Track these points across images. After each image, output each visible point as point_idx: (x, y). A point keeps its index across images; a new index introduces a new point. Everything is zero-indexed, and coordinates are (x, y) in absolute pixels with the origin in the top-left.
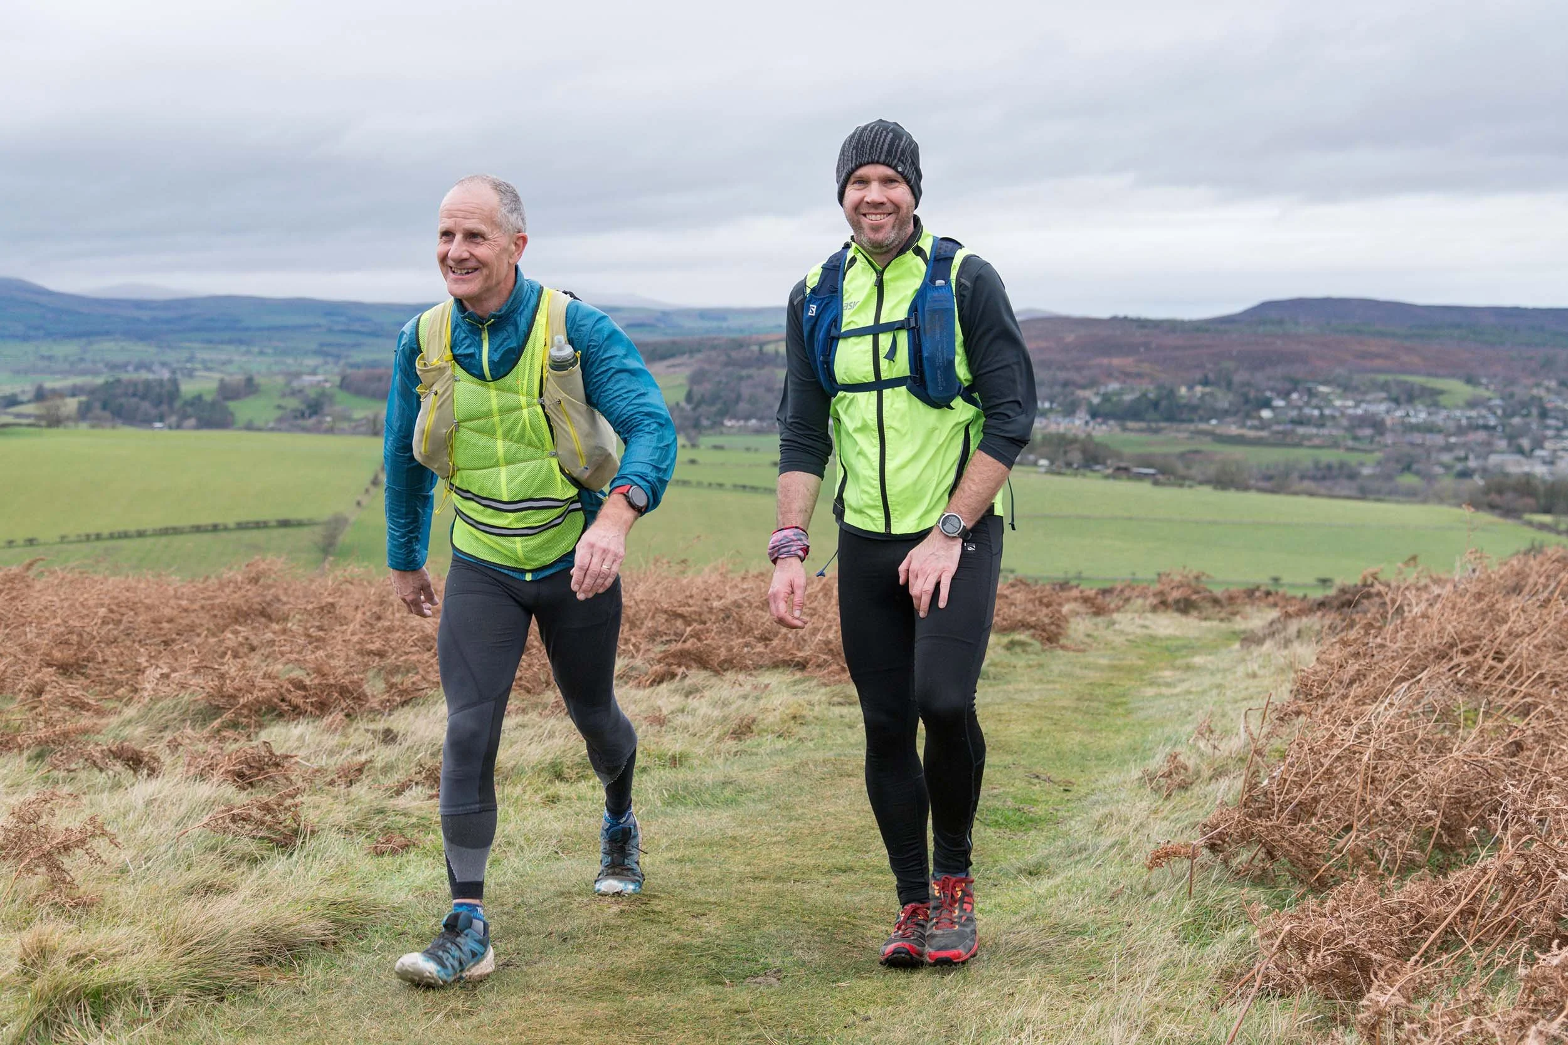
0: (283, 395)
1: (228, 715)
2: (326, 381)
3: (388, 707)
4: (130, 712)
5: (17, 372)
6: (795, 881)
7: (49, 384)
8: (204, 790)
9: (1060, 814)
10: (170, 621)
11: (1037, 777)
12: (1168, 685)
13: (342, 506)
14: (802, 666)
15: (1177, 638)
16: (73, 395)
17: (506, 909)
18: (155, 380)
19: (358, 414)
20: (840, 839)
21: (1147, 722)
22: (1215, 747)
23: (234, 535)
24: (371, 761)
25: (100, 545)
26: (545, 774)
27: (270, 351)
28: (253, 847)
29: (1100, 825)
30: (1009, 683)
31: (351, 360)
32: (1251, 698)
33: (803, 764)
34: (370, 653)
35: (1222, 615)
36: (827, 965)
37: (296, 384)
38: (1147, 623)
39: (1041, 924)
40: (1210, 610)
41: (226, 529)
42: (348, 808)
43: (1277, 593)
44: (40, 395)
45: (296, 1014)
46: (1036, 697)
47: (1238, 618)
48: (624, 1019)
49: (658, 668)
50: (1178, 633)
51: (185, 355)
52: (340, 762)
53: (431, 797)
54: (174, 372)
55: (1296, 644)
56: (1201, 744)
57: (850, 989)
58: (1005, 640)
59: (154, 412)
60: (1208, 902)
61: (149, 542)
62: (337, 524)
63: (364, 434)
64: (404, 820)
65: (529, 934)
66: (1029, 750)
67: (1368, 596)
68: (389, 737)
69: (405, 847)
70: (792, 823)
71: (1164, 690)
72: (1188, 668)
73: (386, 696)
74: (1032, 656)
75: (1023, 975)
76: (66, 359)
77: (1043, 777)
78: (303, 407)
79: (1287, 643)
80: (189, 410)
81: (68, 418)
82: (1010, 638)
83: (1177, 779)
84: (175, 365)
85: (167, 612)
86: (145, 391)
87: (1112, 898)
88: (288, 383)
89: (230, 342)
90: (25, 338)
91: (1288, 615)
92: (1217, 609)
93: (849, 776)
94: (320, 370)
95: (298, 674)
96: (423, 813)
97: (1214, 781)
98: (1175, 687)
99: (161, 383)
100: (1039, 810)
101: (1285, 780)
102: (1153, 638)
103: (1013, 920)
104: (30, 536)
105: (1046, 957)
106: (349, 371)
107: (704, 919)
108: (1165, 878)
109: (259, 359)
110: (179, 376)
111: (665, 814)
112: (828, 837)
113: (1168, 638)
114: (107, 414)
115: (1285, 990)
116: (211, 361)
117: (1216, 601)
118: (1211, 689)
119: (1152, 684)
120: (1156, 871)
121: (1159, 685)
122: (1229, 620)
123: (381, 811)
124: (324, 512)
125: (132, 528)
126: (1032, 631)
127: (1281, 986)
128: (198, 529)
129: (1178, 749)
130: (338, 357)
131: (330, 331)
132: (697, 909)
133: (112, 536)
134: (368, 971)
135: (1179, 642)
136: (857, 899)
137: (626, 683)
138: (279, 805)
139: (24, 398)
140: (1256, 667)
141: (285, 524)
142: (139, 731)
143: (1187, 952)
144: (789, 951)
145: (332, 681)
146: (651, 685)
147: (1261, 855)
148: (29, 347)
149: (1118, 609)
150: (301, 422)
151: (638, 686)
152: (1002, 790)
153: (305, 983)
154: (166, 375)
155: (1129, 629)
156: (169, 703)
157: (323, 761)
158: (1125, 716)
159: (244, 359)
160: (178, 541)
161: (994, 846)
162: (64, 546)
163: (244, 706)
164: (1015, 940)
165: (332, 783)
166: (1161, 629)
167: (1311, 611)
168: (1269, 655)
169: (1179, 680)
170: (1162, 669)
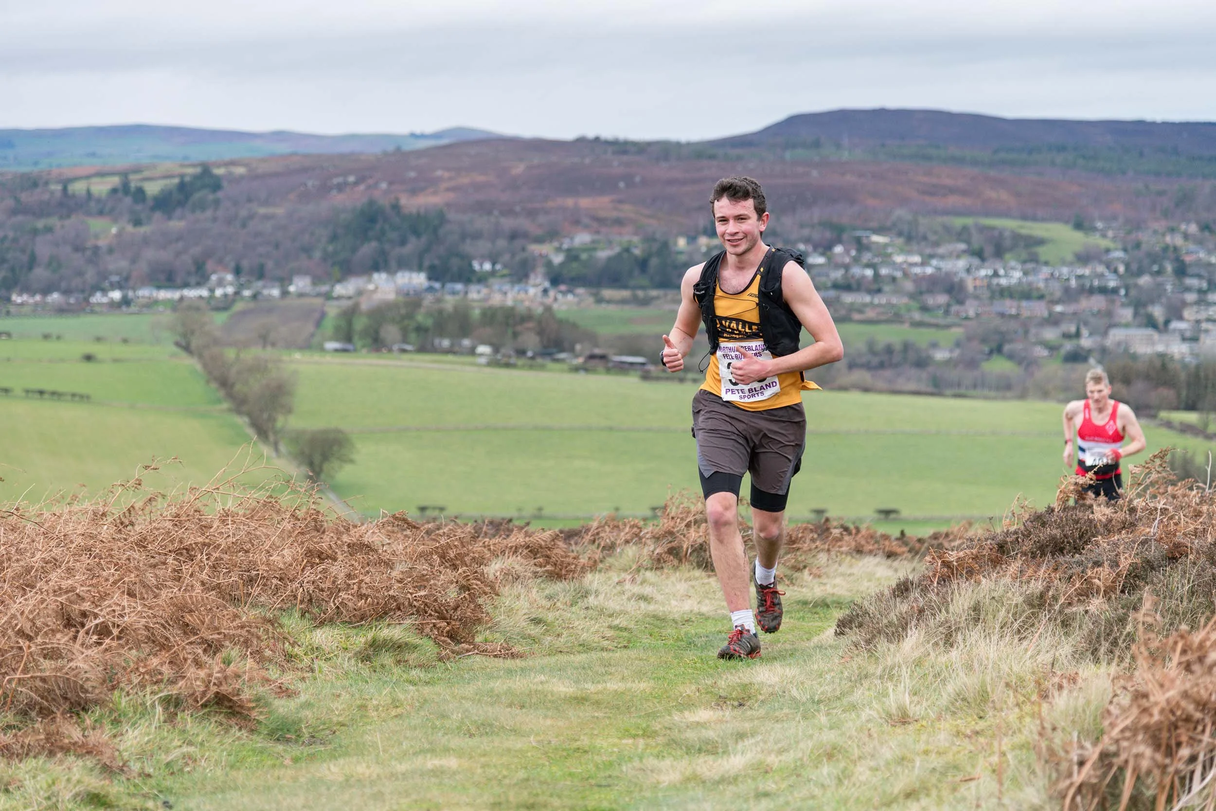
12: (710, 748)
38: (647, 590)
43: (858, 530)
50: (704, 609)
55: (972, 636)
58: (360, 639)
74: (415, 672)
79: (952, 634)
91: (948, 573)
98: (726, 753)
102: (659, 620)
118: (816, 763)
119: (672, 746)
121: (689, 750)
126: (418, 619)
149: (593, 566)
155: (613, 605)
166: (673, 603)
167: (996, 562)
168: (918, 663)
169: (732, 734)
170: (688, 704)
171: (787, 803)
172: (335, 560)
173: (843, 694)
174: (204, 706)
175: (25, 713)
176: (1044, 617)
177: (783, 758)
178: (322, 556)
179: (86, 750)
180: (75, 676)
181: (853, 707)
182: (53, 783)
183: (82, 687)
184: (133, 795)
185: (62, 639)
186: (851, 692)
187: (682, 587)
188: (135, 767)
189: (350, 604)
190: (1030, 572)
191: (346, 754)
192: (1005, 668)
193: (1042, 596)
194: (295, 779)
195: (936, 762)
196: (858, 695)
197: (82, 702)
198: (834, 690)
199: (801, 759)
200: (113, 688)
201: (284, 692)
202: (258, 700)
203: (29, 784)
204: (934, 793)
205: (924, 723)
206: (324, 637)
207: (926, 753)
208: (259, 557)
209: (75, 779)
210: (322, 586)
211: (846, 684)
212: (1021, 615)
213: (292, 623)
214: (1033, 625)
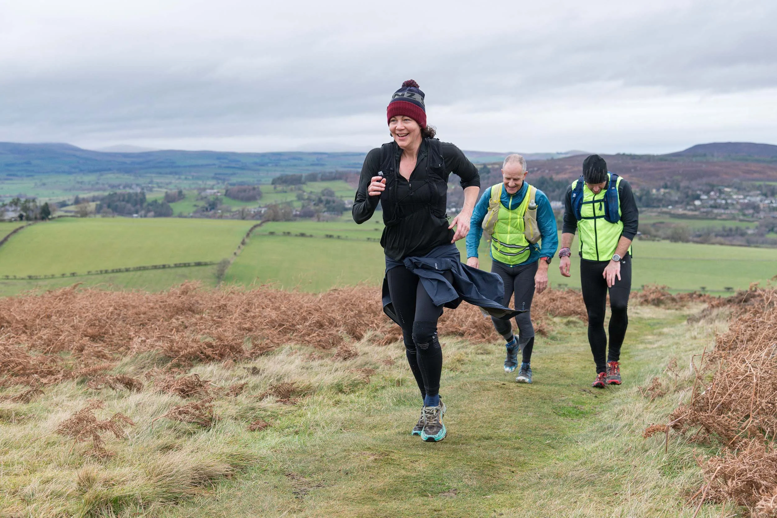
0: (197, 200)
1: (175, 361)
2: (218, 192)
3: (254, 356)
4: (127, 359)
5: (66, 190)
6: (462, 444)
7: (82, 196)
8: (165, 399)
9: (597, 410)
10: (144, 313)
11: (585, 391)
12: (650, 343)
13: (226, 255)
14: (462, 335)
15: (653, 319)
16: (93, 201)
17: (317, 458)
18: (133, 193)
19: (234, 209)
20: (485, 423)
21: (641, 362)
22: (677, 375)
23: (173, 271)
24: (247, 384)
25: (108, 276)
26: (333, 390)
27: (190, 178)
28: (189, 427)
29: (618, 415)
30: (568, 342)
31: (230, 182)
32: (694, 349)
33: (465, 384)
34: (245, 329)
35: (677, 307)
36: (480, 487)
37: (203, 194)
38: (638, 311)
39: (589, 466)
40: (670, 304)
41: (169, 267)
42: (237, 406)
43: (705, 295)
44: (77, 201)
45: (214, 511)
46: (582, 349)
47: (685, 308)
48: (378, 514)
49: (389, 336)
50: (654, 316)
51: (148, 180)
52: (231, 384)
53: (277, 402)
54: (143, 189)
55: (716, 322)
56: (669, 373)
57: (493, 499)
58: (565, 320)
59: (133, 209)
60: (676, 455)
61: (131, 274)
62: (225, 264)
63: (238, 219)
64: (264, 413)
65: (329, 471)
66: (579, 377)
67: (754, 296)
68: (255, 371)
69: (266, 426)
70: (460, 415)
71: (649, 346)
72: (660, 334)
73: (252, 351)
74: (579, 329)
75: (581, 492)
76: (89, 183)
77: (588, 391)
78: (207, 206)
79: (712, 321)
80: (151, 207)
81: (91, 213)
82: (568, 319)
83: (658, 391)
84: (143, 185)
85: (143, 309)
86: (128, 199)
87: (626, 453)
88: (200, 193)
89: (171, 173)
90: (70, 173)
91: (713, 307)
92: (674, 304)
93: (488, 390)
94: (215, 187)
95: (209, 340)
96: (274, 410)
97: (676, 392)
98: (654, 344)
99: (136, 194)
100: (586, 408)
101: (714, 392)
102: (641, 319)
103: (575, 464)
104: (73, 272)
105: (592, 483)
106: (230, 187)
107: (417, 463)
108: (653, 442)
109: (185, 182)
110: (145, 191)
111: (395, 410)
112: (478, 422)
113: (649, 319)
114: (110, 210)
115: (717, 500)
116: (161, 183)
117: (673, 300)
118: (673, 345)
119: (642, 342)
120: (648, 439)
121: (646, 343)
122: (681, 309)
123: (253, 409)
124: (218, 259)
125: (123, 267)
126: (579, 316)
127: (715, 498)
128: (155, 267)
129: (657, 376)
130: (224, 180)
131: (220, 167)
132: (414, 459)
133: (113, 271)
134: (249, 489)
135: (655, 321)
136: (494, 453)
137: (373, 343)
138: (203, 406)
139: (70, 203)
140: (696, 334)
141: (198, 264)
142: (131, 369)
143: (665, 480)
144: (460, 480)
145: (226, 343)
146: (385, 344)
147: (703, 431)
148: (71, 177)
150: (205, 213)
151: (379, 345)
152: (566, 397)
153: (218, 495)
154: (139, 190)
156: (146, 354)
157: (223, 383)
158: (628, 359)
159: (177, 182)
160: (145, 273)
161: (563, 426)
162: (90, 276)
163: (183, 356)
164: (577, 474)
165: (228, 395)
167: (724, 304)
168: (703, 327)
169: (656, 341)
170: (647, 335)
173: (683, 334)
178: (554, 300)
186: (685, 333)
187: (648, 310)
189: (562, 312)
201: (553, 331)
206: (556, 320)
210: (555, 307)
212: (728, 317)
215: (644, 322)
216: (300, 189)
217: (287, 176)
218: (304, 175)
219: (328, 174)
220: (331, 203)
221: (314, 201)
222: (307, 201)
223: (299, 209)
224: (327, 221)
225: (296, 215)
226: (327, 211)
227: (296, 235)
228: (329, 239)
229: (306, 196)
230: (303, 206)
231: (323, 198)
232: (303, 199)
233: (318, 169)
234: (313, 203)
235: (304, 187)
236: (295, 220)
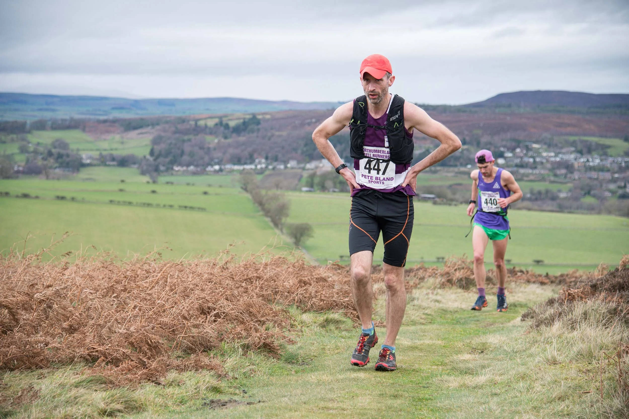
12: (470, 372)
38: (439, 298)
43: (527, 272)
55: (583, 326)
58: (321, 318)
71: (469, 380)
74: (344, 333)
91: (571, 298)
102: (445, 311)
149: (416, 286)
155: (425, 304)
166: (450, 303)
169: (479, 366)
170: (459, 352)
171: (505, 399)
172: (311, 285)
173: (527, 349)
174: (259, 348)
175: (185, 351)
176: (617, 319)
177: (502, 377)
178: (305, 283)
179: (211, 368)
180: (206, 336)
181: (531, 355)
182: (198, 382)
183: (209, 340)
184: (230, 387)
185: (200, 320)
186: (530, 348)
187: (453, 297)
188: (231, 374)
189: (317, 304)
190: (609, 298)
191: (317, 370)
192: (599, 340)
193: (615, 309)
194: (297, 381)
195: (570, 383)
196: (533, 349)
197: (209, 346)
198: (523, 347)
199: (510, 379)
200: (221, 340)
201: (291, 342)
202: (281, 346)
203: (188, 382)
204: (571, 398)
205: (564, 364)
206: (307, 317)
207: (566, 379)
208: (279, 283)
209: (207, 380)
210: (306, 296)
211: (528, 345)
212: (606, 318)
213: (293, 311)
214: (611, 322)
215: (448, 316)
216: (23, 139)
217: (7, 122)
218: (28, 122)
219: (60, 122)
220: (65, 158)
221: (41, 154)
222: (32, 154)
223: (23, 164)
224: (58, 179)
225: (18, 172)
226: (59, 167)
227: (17, 197)
228: (60, 202)
229: (31, 148)
230: (28, 161)
231: (54, 151)
232: (27, 152)
233: (47, 115)
234: (40, 157)
235: (29, 137)
236: (17, 178)
